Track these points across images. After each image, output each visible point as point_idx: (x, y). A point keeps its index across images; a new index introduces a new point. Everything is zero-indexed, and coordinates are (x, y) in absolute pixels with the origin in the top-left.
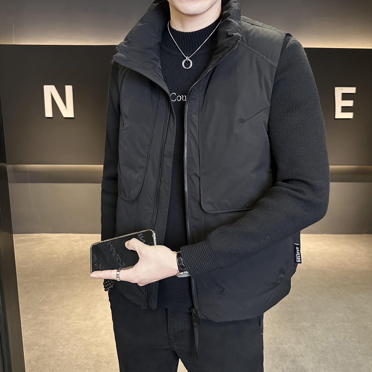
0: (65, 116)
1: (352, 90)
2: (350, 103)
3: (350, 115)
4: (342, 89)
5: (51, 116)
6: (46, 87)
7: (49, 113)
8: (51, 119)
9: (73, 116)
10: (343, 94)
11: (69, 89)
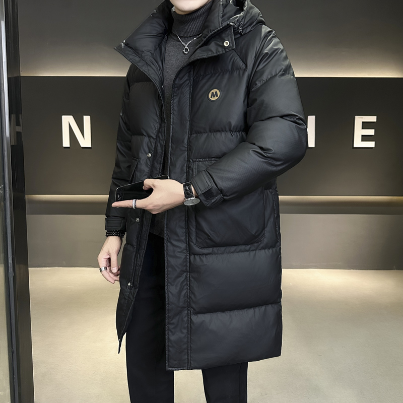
0: (82, 146)
1: (373, 119)
2: (371, 132)
3: (372, 144)
4: (362, 118)
5: (69, 146)
6: (64, 117)
7: (66, 143)
8: (69, 149)
9: (90, 146)
10: (363, 122)
11: (87, 120)
